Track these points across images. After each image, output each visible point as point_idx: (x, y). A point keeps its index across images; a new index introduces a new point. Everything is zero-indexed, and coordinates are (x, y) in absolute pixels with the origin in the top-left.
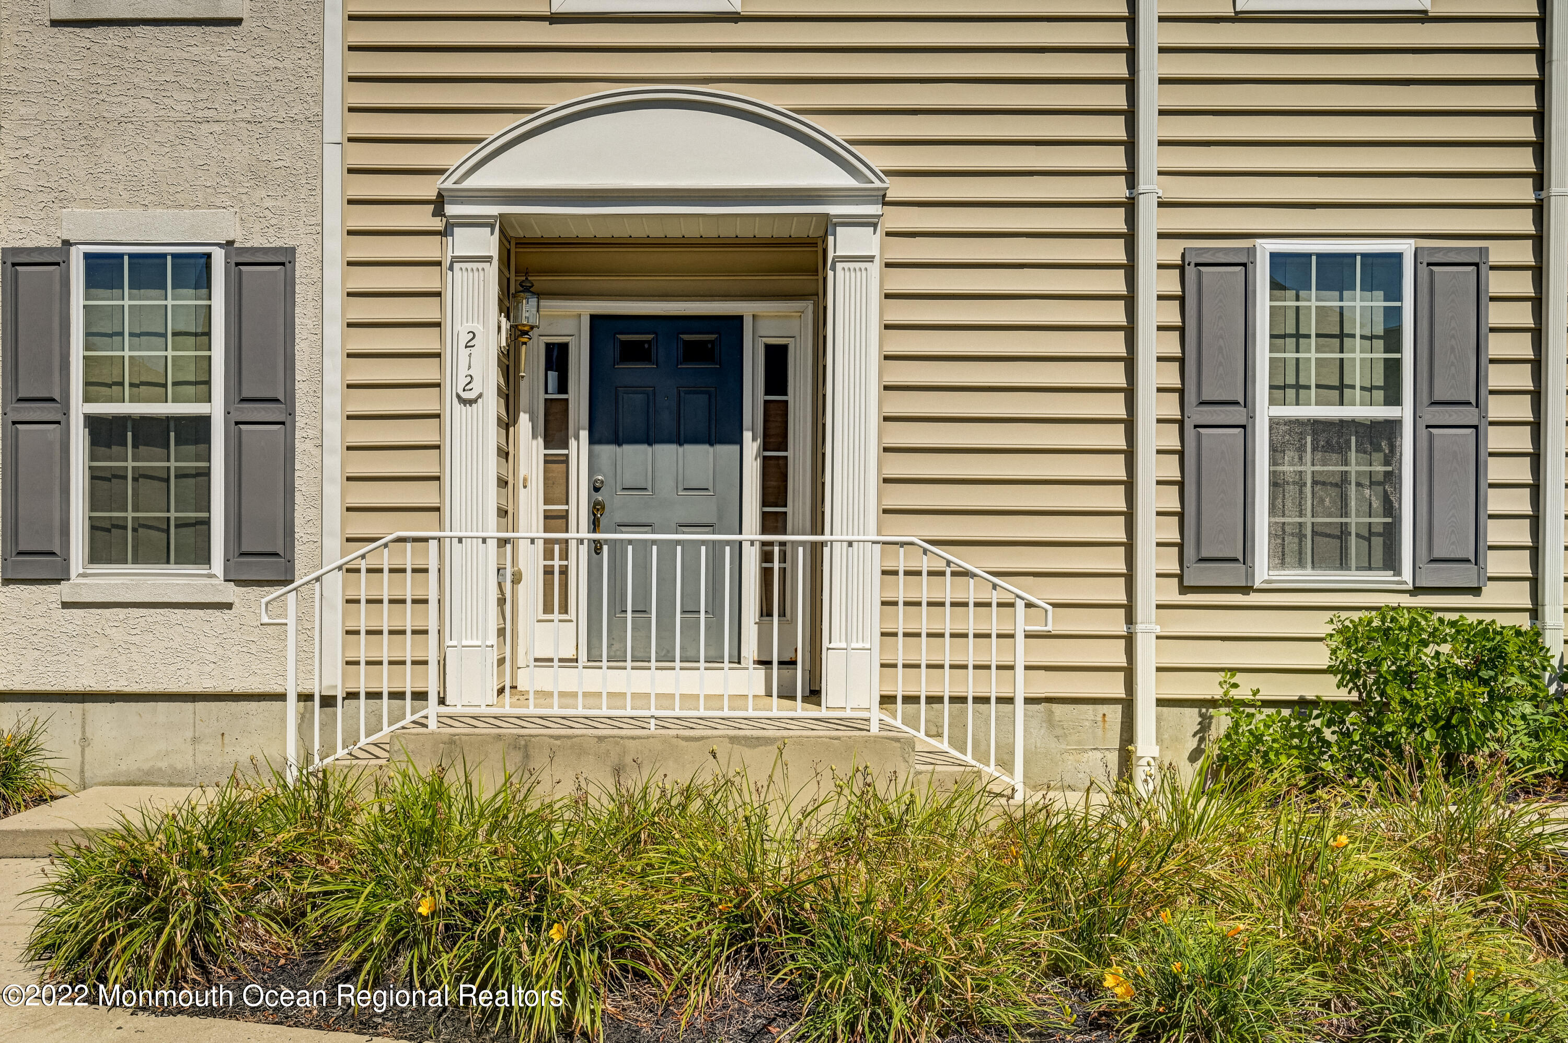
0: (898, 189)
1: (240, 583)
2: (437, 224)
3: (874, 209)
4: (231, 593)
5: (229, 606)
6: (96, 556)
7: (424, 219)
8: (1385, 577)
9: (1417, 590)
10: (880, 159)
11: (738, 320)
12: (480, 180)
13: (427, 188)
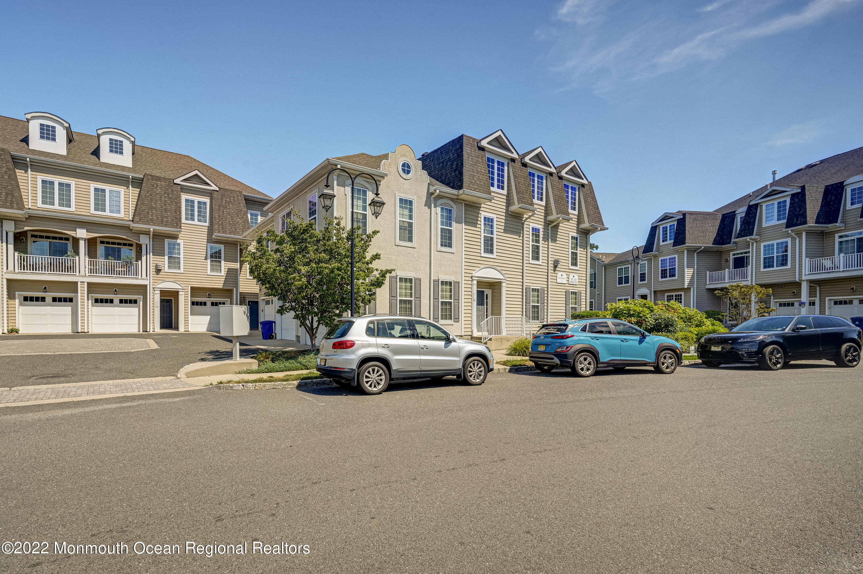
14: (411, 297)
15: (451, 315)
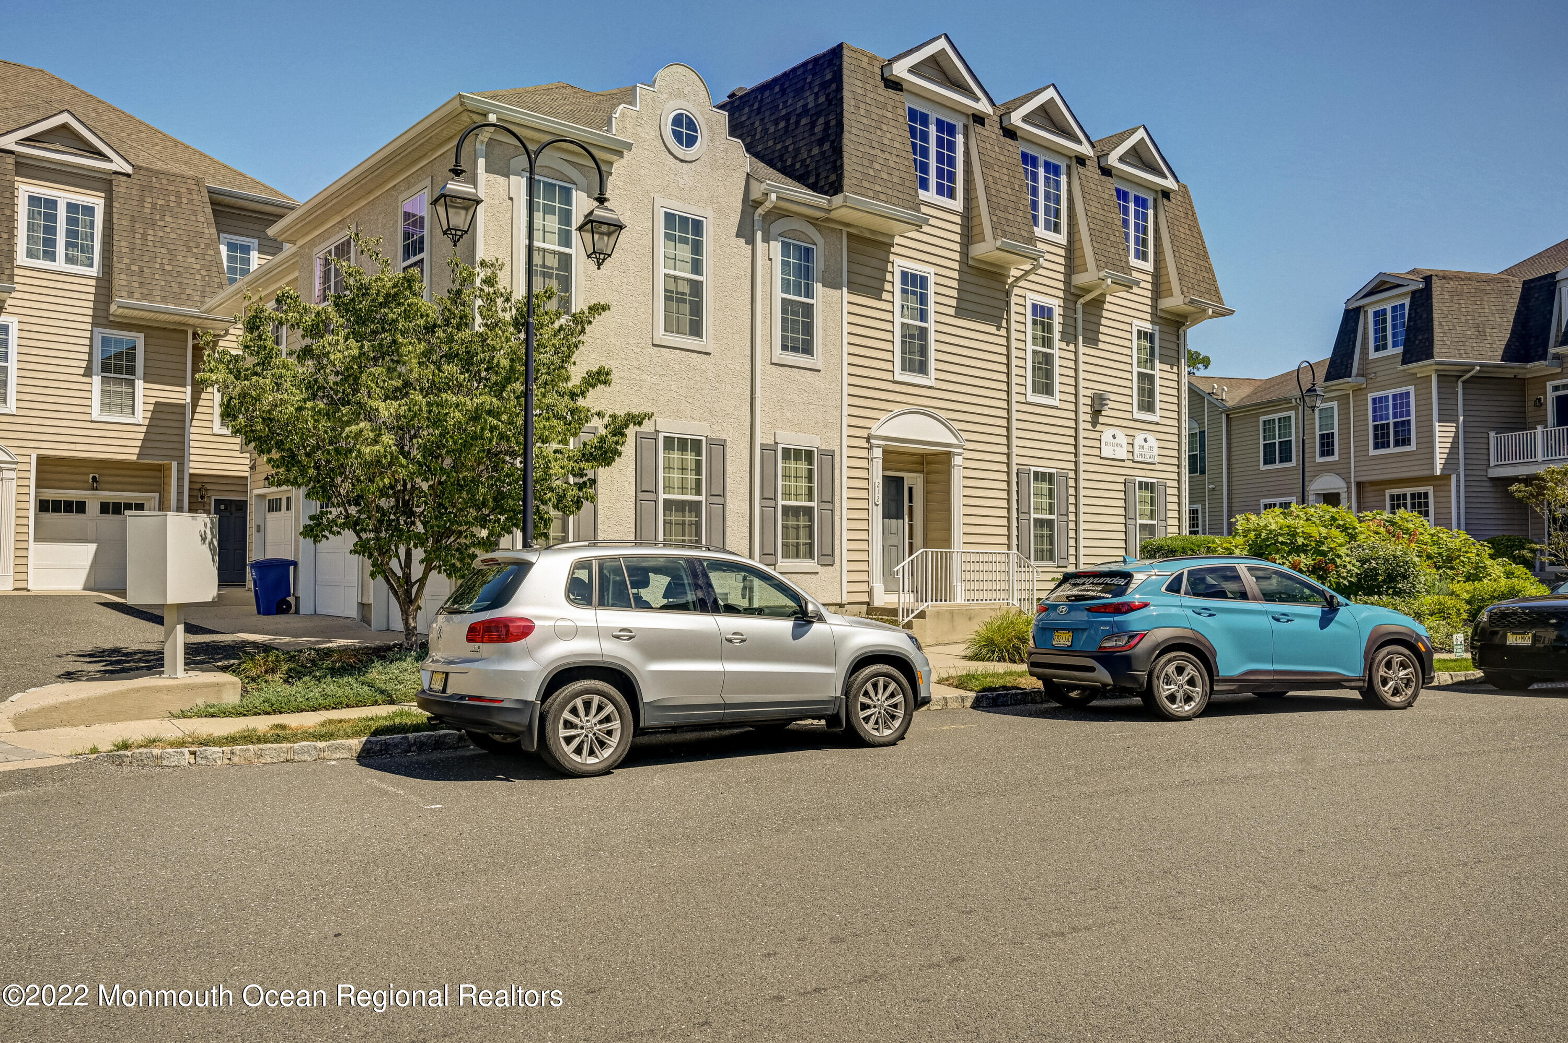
0: (969, 445)
1: (822, 565)
2: (867, 445)
3: (960, 451)
4: (819, 569)
5: (817, 573)
6: (786, 555)
7: (863, 443)
8: (1051, 563)
9: (1058, 567)
10: (965, 436)
11: (902, 478)
12: (879, 433)
13: (864, 433)
14: (699, 493)
15: (811, 545)
